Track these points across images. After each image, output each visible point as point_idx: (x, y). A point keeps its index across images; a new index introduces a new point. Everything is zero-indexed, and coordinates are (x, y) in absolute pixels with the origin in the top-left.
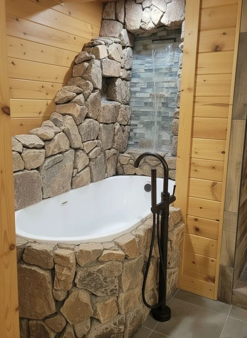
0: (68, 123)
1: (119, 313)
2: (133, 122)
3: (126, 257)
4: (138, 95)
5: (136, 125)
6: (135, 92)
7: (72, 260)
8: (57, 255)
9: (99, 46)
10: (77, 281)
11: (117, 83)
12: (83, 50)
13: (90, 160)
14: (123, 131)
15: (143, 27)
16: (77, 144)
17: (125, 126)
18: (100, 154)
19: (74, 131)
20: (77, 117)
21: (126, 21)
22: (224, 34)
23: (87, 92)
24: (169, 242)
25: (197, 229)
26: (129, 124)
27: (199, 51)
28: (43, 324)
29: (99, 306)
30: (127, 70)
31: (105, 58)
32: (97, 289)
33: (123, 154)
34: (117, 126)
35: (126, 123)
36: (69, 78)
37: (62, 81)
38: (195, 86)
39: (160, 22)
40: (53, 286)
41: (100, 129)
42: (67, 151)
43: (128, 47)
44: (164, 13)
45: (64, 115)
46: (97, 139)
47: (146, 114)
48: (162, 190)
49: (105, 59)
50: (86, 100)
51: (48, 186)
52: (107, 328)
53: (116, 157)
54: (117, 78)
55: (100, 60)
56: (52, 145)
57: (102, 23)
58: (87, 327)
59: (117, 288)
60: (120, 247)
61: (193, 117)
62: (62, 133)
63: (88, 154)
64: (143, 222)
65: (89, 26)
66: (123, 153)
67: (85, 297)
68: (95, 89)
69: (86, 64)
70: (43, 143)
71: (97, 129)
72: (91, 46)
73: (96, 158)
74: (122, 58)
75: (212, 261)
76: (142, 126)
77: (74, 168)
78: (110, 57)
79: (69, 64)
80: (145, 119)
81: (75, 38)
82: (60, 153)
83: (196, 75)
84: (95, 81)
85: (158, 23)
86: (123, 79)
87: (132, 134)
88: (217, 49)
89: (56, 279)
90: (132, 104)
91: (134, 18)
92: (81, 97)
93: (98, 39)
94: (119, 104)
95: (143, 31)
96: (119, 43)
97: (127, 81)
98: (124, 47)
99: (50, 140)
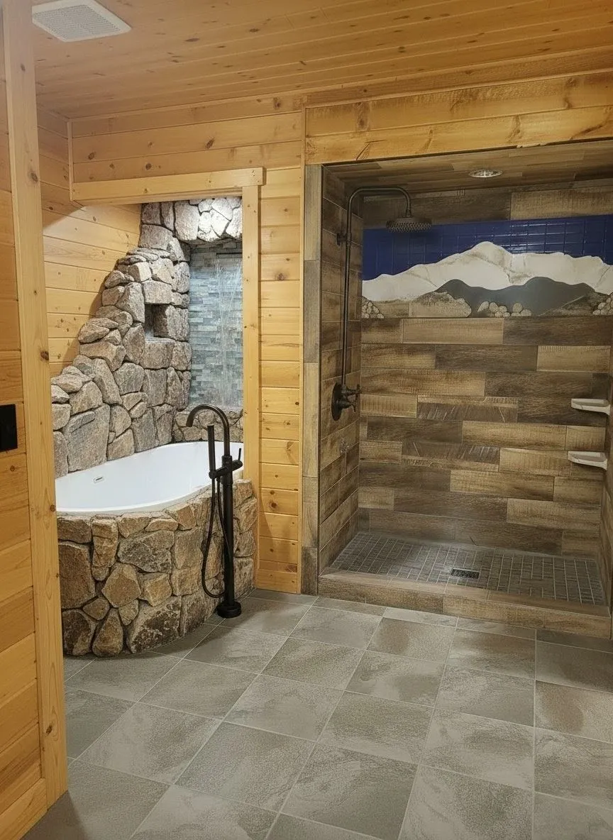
0: (100, 368)
1: (173, 595)
2: (195, 367)
3: (179, 529)
4: (200, 328)
5: (201, 371)
6: (197, 325)
7: (114, 529)
8: (95, 525)
9: (138, 264)
10: (120, 554)
11: (167, 312)
12: (116, 268)
13: (132, 420)
14: (181, 380)
15: (202, 237)
16: (114, 397)
17: (183, 371)
18: (146, 413)
19: (109, 381)
20: (111, 360)
21: (177, 228)
22: (288, 260)
23: (124, 327)
24: (235, 521)
25: (274, 505)
26: (189, 369)
27: (262, 279)
28: (81, 613)
29: (148, 585)
30: (182, 294)
31: (148, 279)
32: (144, 563)
33: (181, 412)
34: (172, 373)
35: (184, 368)
36: (98, 308)
37: (88, 312)
38: (260, 322)
39: (225, 232)
40: (91, 563)
41: (145, 377)
42: (100, 406)
43: (181, 261)
44: (230, 221)
45: (92, 358)
46: (141, 390)
47: (212, 354)
48: (222, 454)
49: (148, 281)
50: (123, 337)
51: (76, 455)
52: (159, 613)
53: (171, 417)
54: (168, 305)
55: (140, 282)
56: (78, 399)
57: (141, 228)
58: (135, 611)
59: (170, 561)
60: (173, 516)
61: (260, 360)
62: (92, 383)
63: (129, 411)
64: (201, 492)
65: (123, 234)
66: (181, 410)
67: (130, 573)
68: (135, 322)
69: (121, 289)
70: (67, 397)
71: (141, 376)
72: (126, 264)
73: (142, 416)
74: (173, 278)
75: (293, 544)
76: (208, 371)
77: (110, 431)
78: (155, 278)
79: (97, 288)
80: (212, 362)
81: (104, 253)
82: (91, 410)
83: (260, 307)
84: (135, 311)
85: (223, 234)
86: (176, 307)
87: (194, 384)
88: (281, 277)
89: (95, 553)
90: (193, 341)
91: (189, 225)
92: (116, 334)
93: (136, 252)
94: (173, 341)
95: (201, 242)
96: (168, 257)
97: (182, 308)
98: (175, 263)
99: (76, 392)
